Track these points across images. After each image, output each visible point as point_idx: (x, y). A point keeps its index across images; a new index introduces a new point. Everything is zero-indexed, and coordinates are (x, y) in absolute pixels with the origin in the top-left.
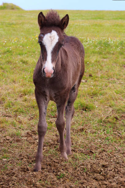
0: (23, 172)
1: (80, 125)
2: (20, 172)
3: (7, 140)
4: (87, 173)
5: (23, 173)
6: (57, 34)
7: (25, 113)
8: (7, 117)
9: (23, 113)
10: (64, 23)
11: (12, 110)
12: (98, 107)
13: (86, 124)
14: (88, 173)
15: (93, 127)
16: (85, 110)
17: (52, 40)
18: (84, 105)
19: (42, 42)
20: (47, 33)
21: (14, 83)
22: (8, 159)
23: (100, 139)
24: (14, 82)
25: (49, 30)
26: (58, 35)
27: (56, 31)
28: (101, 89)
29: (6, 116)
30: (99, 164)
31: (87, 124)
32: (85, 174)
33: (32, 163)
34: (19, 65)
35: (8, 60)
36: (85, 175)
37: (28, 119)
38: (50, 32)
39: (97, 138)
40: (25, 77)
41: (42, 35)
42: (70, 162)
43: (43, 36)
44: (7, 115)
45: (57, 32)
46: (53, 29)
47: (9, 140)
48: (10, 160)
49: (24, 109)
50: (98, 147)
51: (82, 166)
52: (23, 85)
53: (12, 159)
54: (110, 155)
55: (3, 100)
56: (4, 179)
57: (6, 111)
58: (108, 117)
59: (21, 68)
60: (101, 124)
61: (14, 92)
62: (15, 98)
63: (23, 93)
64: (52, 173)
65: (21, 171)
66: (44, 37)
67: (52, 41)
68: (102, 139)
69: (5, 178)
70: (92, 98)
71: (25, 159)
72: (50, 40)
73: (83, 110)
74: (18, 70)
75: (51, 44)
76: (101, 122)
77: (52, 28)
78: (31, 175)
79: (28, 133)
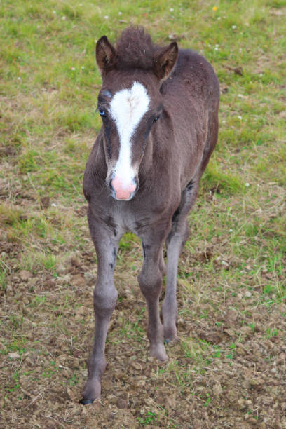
0: (57, 403)
1: (202, 239)
2: (49, 403)
3: (22, 281)
4: (211, 412)
5: (57, 405)
6: (146, 90)
7: (69, 191)
8: (24, 200)
9: (63, 188)
10: (165, 62)
11: (38, 179)
12: (251, 185)
13: (218, 236)
14: (214, 411)
15: (235, 248)
16: (218, 192)
17: (134, 107)
18: (216, 180)
19: (109, 110)
20: (119, 89)
21: (44, 89)
22: (22, 352)
23: (250, 289)
24: (45, 84)
25: (125, 81)
26: (147, 94)
27: (144, 84)
28: (261, 121)
29: (23, 198)
30: (243, 378)
31: (220, 237)
32: (206, 414)
33: (80, 367)
34: (58, 25)
35: (31, 6)
36: (207, 418)
37: (77, 212)
38: (129, 86)
39: (242, 286)
40: (73, 69)
41: (108, 94)
42: (172, 372)
43: (110, 96)
44: (24, 195)
45: (146, 87)
46: (137, 80)
47: (26, 281)
48: (27, 357)
49: (66, 180)
50: (244, 317)
51: (201, 388)
52: (66, 98)
53: (32, 354)
54: (272, 345)
55: (17, 143)
56: (11, 423)
57: (24, 182)
58: (273, 217)
59: (65, 33)
60: (256, 238)
61: (44, 122)
62: (46, 139)
63: (67, 127)
64: (125, 411)
65: (52, 400)
66: (112, 98)
67: (132, 109)
68: (256, 289)
69: (12, 421)
70: (238, 151)
71: (63, 358)
72: (129, 106)
73: (213, 192)
74: (56, 42)
75: (131, 116)
76: (256, 232)
77: (132, 77)
78: (76, 417)
79: (73, 263)
